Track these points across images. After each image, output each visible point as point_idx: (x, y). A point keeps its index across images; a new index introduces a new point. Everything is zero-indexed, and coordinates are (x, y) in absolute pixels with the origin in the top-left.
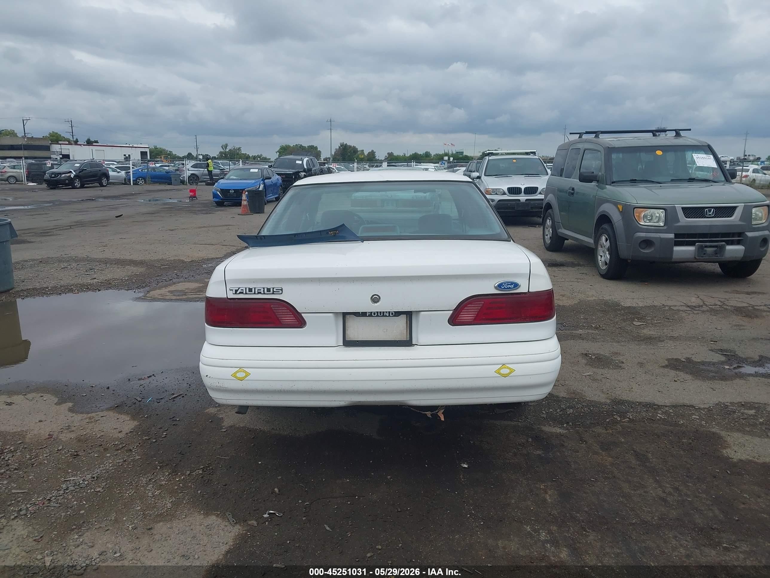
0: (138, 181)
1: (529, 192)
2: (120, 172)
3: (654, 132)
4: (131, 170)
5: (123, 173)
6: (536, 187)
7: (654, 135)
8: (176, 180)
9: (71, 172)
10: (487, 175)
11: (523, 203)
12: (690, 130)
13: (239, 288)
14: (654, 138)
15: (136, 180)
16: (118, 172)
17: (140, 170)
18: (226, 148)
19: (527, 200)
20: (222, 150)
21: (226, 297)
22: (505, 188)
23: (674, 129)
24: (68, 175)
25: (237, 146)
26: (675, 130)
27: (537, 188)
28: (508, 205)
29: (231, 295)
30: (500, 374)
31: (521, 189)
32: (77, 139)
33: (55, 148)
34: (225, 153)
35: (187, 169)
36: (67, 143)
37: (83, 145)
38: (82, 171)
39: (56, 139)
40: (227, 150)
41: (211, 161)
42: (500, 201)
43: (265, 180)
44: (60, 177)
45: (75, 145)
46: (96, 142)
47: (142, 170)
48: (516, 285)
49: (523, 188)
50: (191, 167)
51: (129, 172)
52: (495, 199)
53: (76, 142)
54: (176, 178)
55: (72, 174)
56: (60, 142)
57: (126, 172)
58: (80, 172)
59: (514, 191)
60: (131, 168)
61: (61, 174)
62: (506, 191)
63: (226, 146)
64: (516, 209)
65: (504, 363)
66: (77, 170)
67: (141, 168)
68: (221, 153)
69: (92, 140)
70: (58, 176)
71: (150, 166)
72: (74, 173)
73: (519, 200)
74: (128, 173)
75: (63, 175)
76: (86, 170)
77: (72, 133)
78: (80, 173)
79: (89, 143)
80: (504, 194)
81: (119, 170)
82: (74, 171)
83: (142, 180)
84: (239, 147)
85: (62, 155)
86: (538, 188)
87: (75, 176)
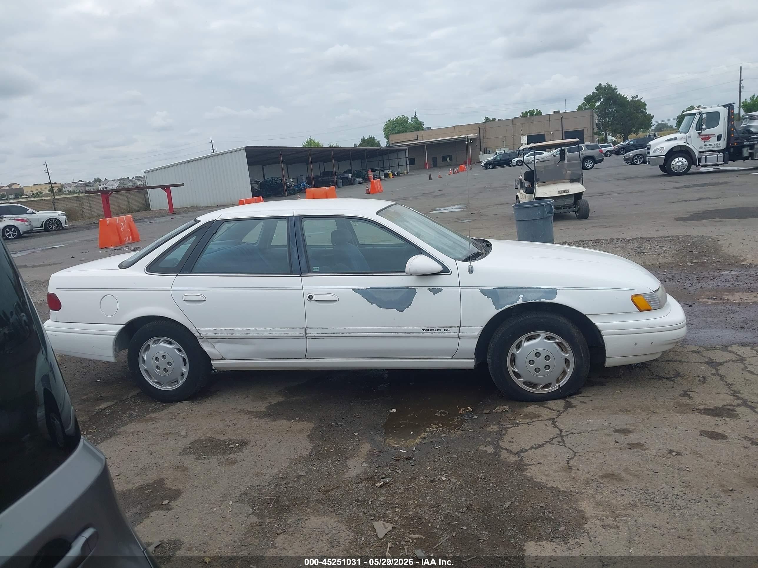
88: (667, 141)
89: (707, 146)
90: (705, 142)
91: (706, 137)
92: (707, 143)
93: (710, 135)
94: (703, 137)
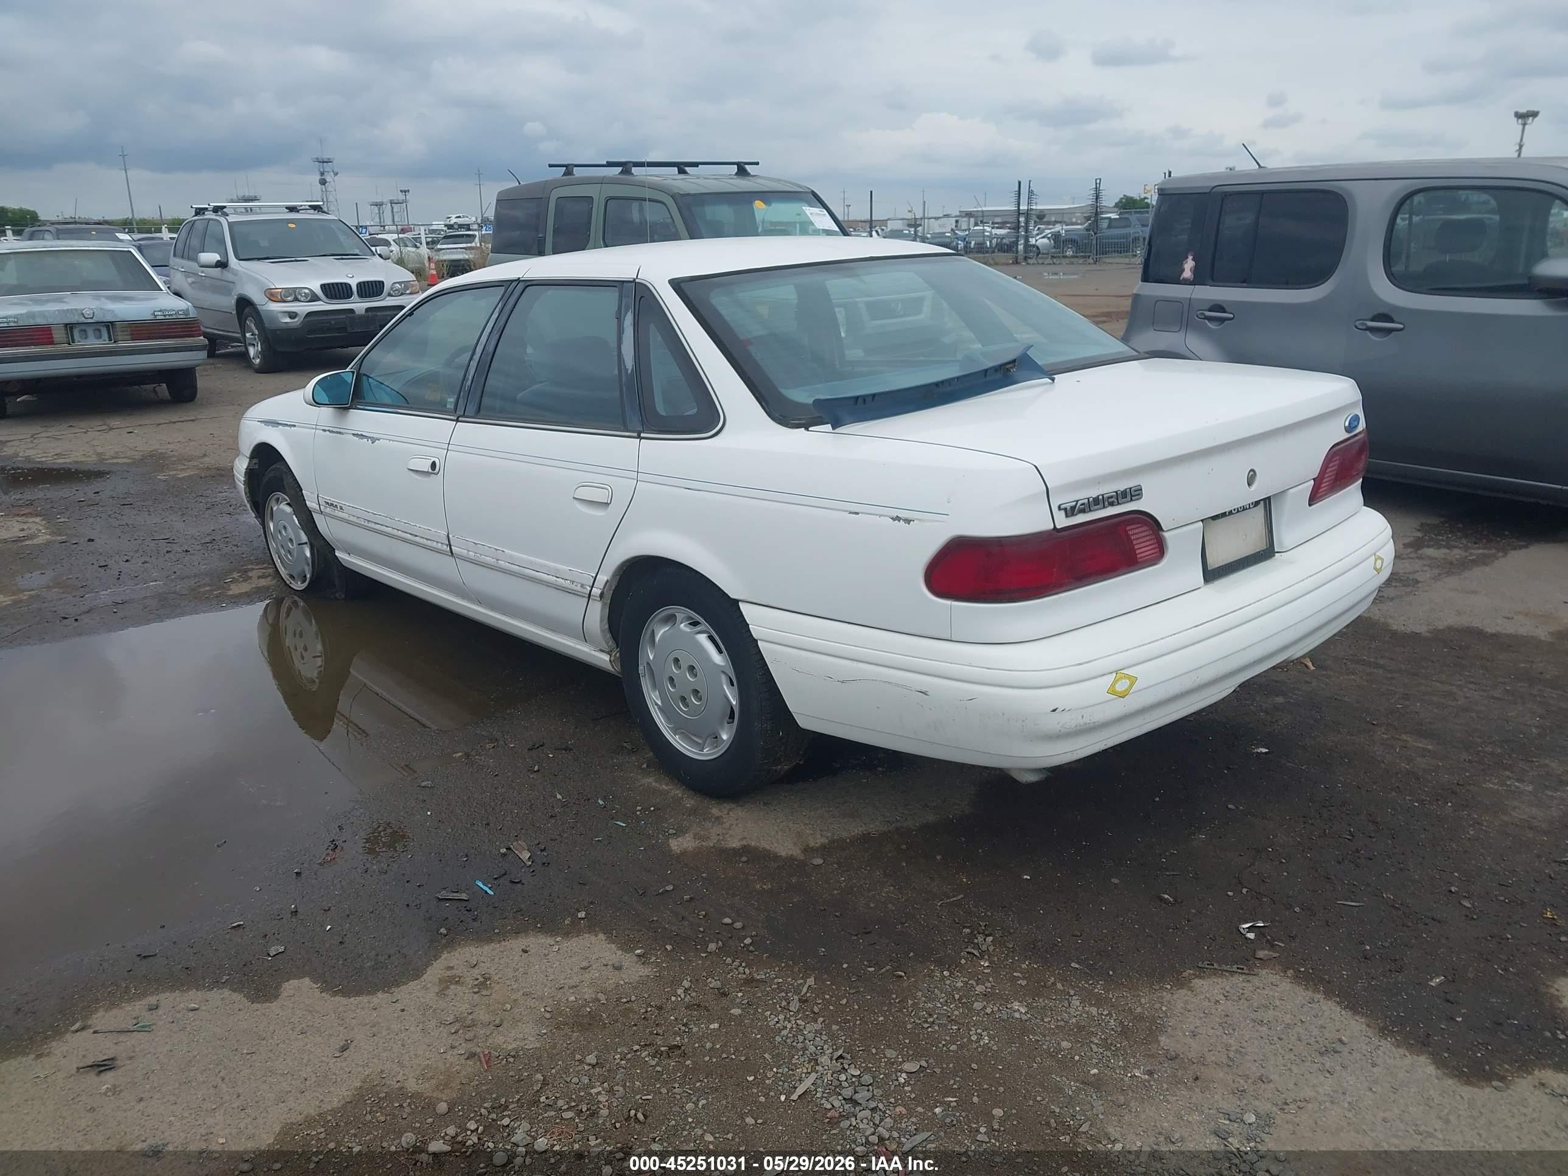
1: (368, 293)
3: (682, 166)
6: (379, 282)
7: (682, 171)
10: (241, 258)
11: (361, 317)
12: (757, 164)
13: (1077, 501)
14: (682, 176)
19: (368, 310)
21: (1052, 527)
22: (315, 286)
23: (736, 161)
26: (738, 164)
27: (381, 284)
28: (330, 323)
29: (1062, 522)
31: (350, 286)
42: (310, 314)
49: (354, 284)
52: (298, 312)
59: (337, 291)
62: (318, 291)
64: (349, 330)
73: (352, 311)
80: (314, 298)
86: (383, 282)
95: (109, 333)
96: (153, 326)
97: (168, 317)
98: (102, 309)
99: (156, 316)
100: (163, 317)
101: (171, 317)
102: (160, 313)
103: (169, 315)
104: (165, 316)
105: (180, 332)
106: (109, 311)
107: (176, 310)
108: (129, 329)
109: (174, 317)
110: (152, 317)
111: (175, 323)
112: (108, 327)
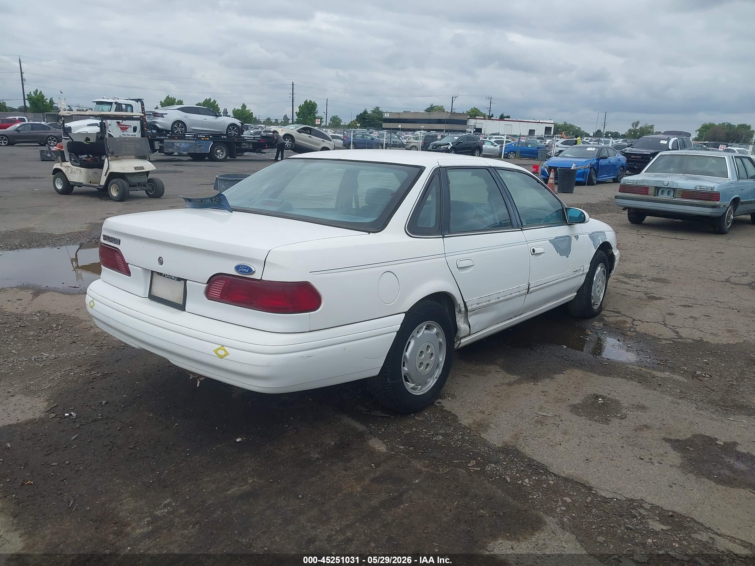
0: (509, 154)
2: (497, 146)
4: (504, 145)
5: (499, 146)
8: (542, 156)
9: (449, 144)
15: (507, 154)
16: (495, 146)
17: (513, 145)
18: (637, 126)
20: (632, 128)
24: (446, 146)
25: (650, 124)
30: (217, 353)
32: (492, 115)
33: (472, 122)
34: (635, 131)
35: (555, 146)
36: (483, 118)
37: (495, 120)
38: (459, 143)
39: (475, 114)
40: (638, 128)
41: (580, 138)
43: (600, 159)
44: (440, 148)
45: (488, 120)
46: (508, 117)
47: (515, 145)
48: (251, 271)
50: (561, 144)
51: (503, 146)
53: (490, 117)
54: (542, 154)
55: (449, 146)
56: (477, 117)
57: (500, 146)
58: (457, 144)
60: (505, 142)
61: (440, 145)
63: (637, 124)
65: (223, 344)
66: (454, 142)
67: (515, 143)
68: (630, 131)
69: (505, 115)
70: (438, 147)
71: (522, 141)
72: (451, 145)
74: (501, 147)
75: (442, 147)
76: (462, 142)
77: (490, 109)
78: (457, 146)
79: (502, 118)
81: (496, 144)
82: (452, 143)
83: (513, 154)
84: (652, 125)
85: (475, 128)
87: (451, 148)
88: (89, 125)
89: (125, 135)
90: (123, 132)
91: (125, 127)
92: (125, 133)
93: (127, 126)
94: (122, 126)
95: (674, 193)
96: (693, 193)
97: (702, 190)
98: (673, 182)
99: (696, 188)
100: (700, 189)
101: (704, 190)
102: (699, 187)
103: (703, 189)
104: (701, 189)
105: (706, 197)
106: (676, 183)
107: (708, 187)
108: (681, 193)
109: (705, 190)
110: (694, 189)
111: (704, 193)
112: (674, 190)
